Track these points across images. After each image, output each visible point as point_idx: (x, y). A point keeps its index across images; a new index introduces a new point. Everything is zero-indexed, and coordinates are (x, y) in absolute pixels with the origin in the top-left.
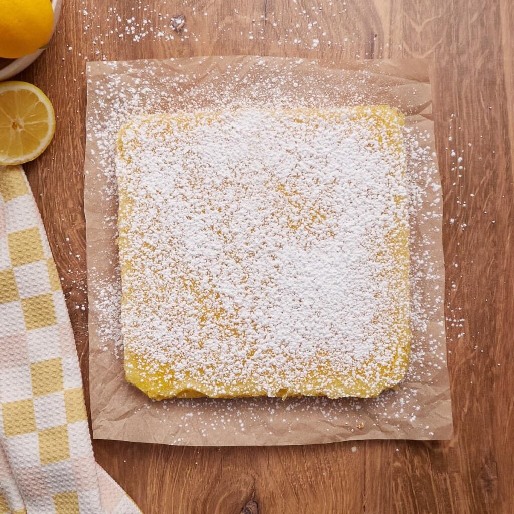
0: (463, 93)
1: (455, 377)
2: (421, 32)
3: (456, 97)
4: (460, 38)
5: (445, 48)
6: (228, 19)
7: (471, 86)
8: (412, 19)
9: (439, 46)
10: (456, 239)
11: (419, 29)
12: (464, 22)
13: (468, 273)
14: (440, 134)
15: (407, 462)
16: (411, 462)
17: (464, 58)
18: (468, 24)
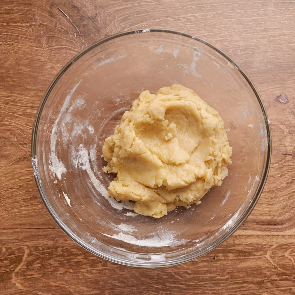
0: (247, 285)
1: (61, 286)
2: (285, 256)
3: (243, 280)
4: (282, 282)
5: (275, 272)
6: (287, 131)
7: (251, 290)
8: (292, 250)
9: (276, 268)
10: (150, 283)
11: (286, 254)
12: (292, 284)
13: (129, 292)
14: (218, 270)
15: (6, 256)
16: (6, 259)
17: (269, 285)
18: (291, 286)
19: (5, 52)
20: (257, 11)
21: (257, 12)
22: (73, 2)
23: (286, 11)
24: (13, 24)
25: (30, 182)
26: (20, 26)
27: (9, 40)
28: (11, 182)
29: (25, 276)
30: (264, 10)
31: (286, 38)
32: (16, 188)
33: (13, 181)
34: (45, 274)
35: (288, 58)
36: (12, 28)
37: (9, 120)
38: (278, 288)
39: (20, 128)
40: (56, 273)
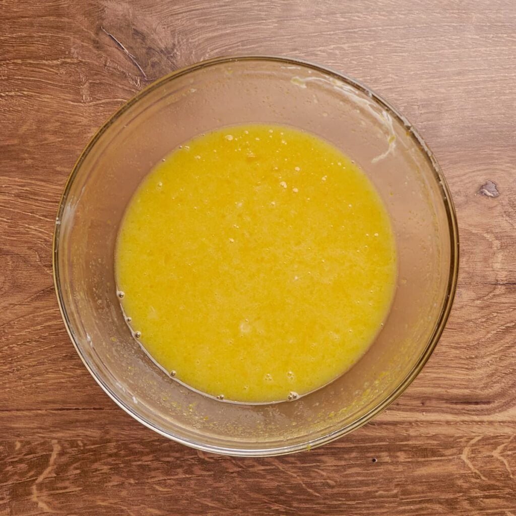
0: (428, 505)
1: (115, 506)
2: (493, 456)
3: (422, 497)
4: (488, 500)
5: (476, 483)
6: (497, 243)
7: (435, 514)
8: (506, 446)
9: (478, 477)
10: (266, 503)
11: (496, 453)
12: (506, 503)
14: (381, 480)
15: (21, 456)
16: (21, 461)
17: (466, 505)
18: (504, 508)
19: (20, 109)
20: (447, 39)
21: (446, 41)
22: (134, 25)
23: (496, 39)
24: (32, 62)
25: (62, 331)
26: (45, 65)
27: (26, 89)
28: (29, 330)
29: (53, 490)
30: (459, 37)
31: (497, 87)
32: (38, 341)
33: (32, 328)
34: (88, 486)
35: (499, 120)
36: (31, 69)
37: (27, 225)
38: (482, 512)
39: (45, 239)
40: (106, 484)
